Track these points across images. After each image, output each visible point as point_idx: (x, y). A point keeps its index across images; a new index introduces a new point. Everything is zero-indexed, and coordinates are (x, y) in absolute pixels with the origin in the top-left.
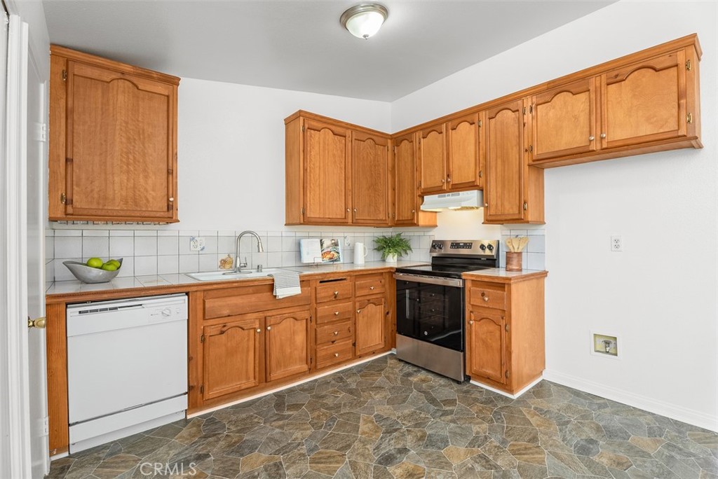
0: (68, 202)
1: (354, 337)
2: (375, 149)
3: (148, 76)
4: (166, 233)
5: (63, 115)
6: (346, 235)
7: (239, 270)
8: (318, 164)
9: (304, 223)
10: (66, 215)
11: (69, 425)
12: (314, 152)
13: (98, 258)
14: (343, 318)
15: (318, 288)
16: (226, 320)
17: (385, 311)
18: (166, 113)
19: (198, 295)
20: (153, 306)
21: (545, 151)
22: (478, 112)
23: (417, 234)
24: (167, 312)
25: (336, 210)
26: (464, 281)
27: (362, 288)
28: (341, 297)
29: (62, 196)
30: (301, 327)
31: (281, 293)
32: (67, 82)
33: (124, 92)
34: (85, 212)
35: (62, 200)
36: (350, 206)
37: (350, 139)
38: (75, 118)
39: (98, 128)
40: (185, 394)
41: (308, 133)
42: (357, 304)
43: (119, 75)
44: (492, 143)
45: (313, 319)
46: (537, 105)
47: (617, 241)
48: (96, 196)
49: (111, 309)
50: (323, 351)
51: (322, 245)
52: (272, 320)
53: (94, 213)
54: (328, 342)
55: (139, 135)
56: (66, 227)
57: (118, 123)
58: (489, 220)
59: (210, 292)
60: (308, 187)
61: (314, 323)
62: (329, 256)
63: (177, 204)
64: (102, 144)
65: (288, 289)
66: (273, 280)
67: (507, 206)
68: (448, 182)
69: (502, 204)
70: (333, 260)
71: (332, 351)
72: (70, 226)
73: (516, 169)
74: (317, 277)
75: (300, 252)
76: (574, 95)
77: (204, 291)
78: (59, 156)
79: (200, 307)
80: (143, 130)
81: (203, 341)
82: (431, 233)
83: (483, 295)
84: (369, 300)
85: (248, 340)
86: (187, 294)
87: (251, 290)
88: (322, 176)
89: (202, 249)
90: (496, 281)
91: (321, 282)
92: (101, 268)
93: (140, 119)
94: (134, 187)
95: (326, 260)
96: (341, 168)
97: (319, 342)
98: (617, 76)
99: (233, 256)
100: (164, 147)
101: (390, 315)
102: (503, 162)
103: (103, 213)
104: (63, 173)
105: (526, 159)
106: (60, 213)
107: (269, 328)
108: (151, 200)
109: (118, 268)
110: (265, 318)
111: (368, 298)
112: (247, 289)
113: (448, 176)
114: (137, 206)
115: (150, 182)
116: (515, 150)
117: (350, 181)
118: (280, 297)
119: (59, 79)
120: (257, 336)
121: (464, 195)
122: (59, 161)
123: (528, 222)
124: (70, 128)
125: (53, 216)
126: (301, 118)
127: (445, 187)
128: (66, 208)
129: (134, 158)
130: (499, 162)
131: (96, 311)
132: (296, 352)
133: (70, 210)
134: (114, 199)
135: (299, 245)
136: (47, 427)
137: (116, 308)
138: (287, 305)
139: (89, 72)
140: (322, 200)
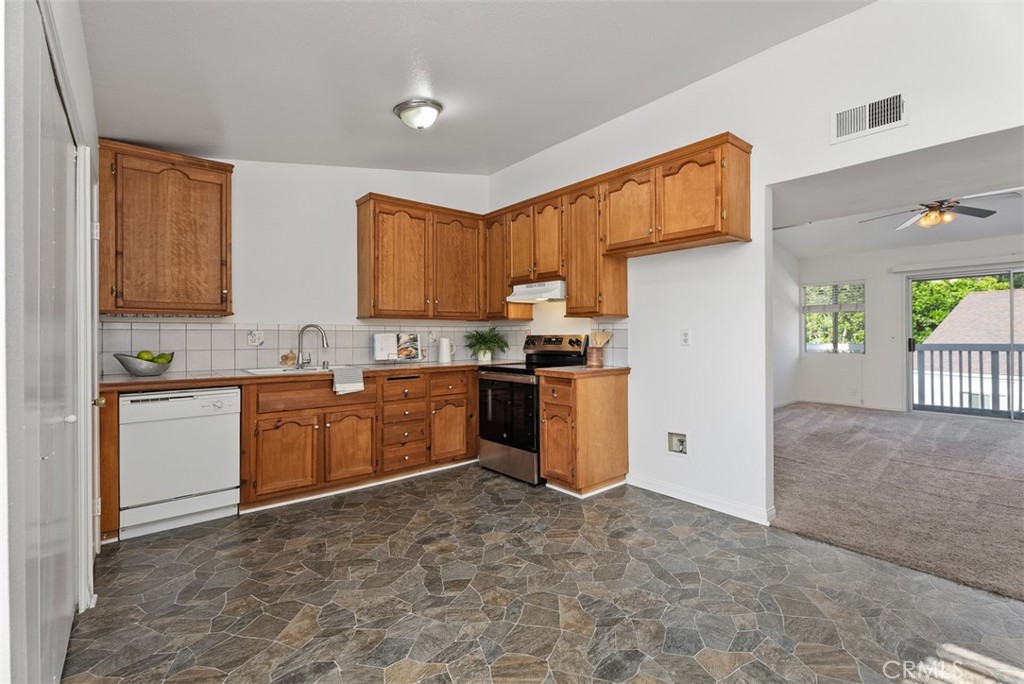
0: (119, 295)
1: (428, 440)
2: (463, 231)
3: (200, 165)
4: (220, 327)
5: (113, 208)
6: (431, 329)
7: (301, 366)
8: (391, 252)
9: (376, 316)
10: (117, 307)
11: (120, 510)
12: (387, 239)
13: (149, 352)
14: (414, 419)
15: (385, 386)
16: (281, 415)
17: (467, 413)
18: (218, 203)
19: (251, 389)
20: (204, 397)
21: (616, 241)
22: (561, 195)
23: (514, 328)
24: (218, 404)
25: (414, 301)
26: (538, 377)
27: (438, 387)
28: (412, 396)
29: (112, 289)
30: (366, 425)
31: (341, 388)
32: (116, 175)
33: (174, 183)
34: (136, 305)
35: (112, 293)
36: (431, 297)
37: (431, 222)
38: (125, 211)
39: (149, 219)
40: (237, 487)
41: (380, 218)
42: (433, 405)
43: (170, 166)
44: (573, 229)
45: (380, 418)
46: (610, 193)
47: (686, 335)
48: (146, 288)
49: (162, 399)
50: (391, 453)
51: (398, 340)
52: (333, 418)
53: (144, 306)
54: (397, 443)
55: (191, 225)
56: (114, 319)
57: (168, 214)
58: (571, 313)
59: (264, 386)
60: (380, 276)
61: (380, 423)
62: (405, 353)
63: (231, 295)
64: (151, 236)
65: (349, 386)
66: (333, 375)
67: (585, 298)
68: (534, 271)
69: (582, 296)
70: (409, 356)
71: (403, 454)
72: (120, 319)
73: (592, 259)
74: (384, 374)
75: (373, 348)
76: (639, 184)
77: (258, 384)
78: (109, 249)
79: (253, 401)
80: (195, 221)
81: (257, 435)
82: (527, 328)
83: (553, 391)
84: (447, 401)
85: (306, 437)
86: (240, 387)
87: (308, 385)
88: (397, 264)
89: (261, 344)
90: (563, 376)
91: (389, 379)
92: (152, 361)
93: (191, 209)
94: (186, 279)
95: (403, 356)
96: (420, 255)
97: (385, 443)
98: (670, 168)
99: (296, 352)
100: (217, 237)
101: (474, 418)
102: (582, 251)
103: (154, 305)
104: (113, 267)
105: (601, 249)
106: (110, 306)
107: (328, 425)
108: (203, 292)
109: (170, 362)
110: (325, 414)
111: (447, 398)
112: (304, 384)
113: (535, 264)
114: (188, 298)
115: (202, 274)
116: (592, 237)
117: (431, 269)
118: (341, 393)
119: (108, 172)
120: (315, 432)
121: (549, 285)
122: (109, 254)
123: (602, 315)
124: (119, 221)
125: (103, 308)
126: (372, 202)
127: (532, 277)
128: (116, 301)
129: (186, 249)
130: (579, 250)
131: (147, 400)
132: (359, 452)
133: (120, 303)
134: (165, 292)
135: (372, 340)
136: (100, 507)
137: (167, 399)
138: (348, 402)
139: (138, 164)
140: (396, 290)
